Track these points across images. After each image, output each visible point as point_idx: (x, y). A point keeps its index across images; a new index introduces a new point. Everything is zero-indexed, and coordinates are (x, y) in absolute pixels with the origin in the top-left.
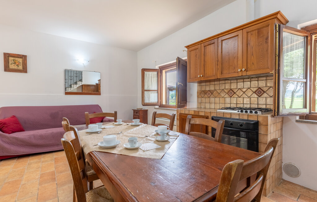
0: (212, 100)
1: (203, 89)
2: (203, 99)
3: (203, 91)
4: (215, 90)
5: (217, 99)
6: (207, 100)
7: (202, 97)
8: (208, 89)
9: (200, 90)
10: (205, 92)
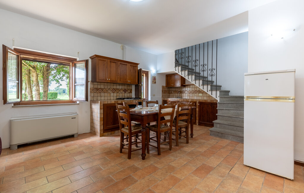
0: (102, 94)
1: (96, 87)
2: (96, 94)
3: (95, 88)
4: (104, 88)
5: (106, 94)
6: (99, 94)
7: (95, 93)
8: (99, 87)
9: (93, 87)
10: (97, 89)
